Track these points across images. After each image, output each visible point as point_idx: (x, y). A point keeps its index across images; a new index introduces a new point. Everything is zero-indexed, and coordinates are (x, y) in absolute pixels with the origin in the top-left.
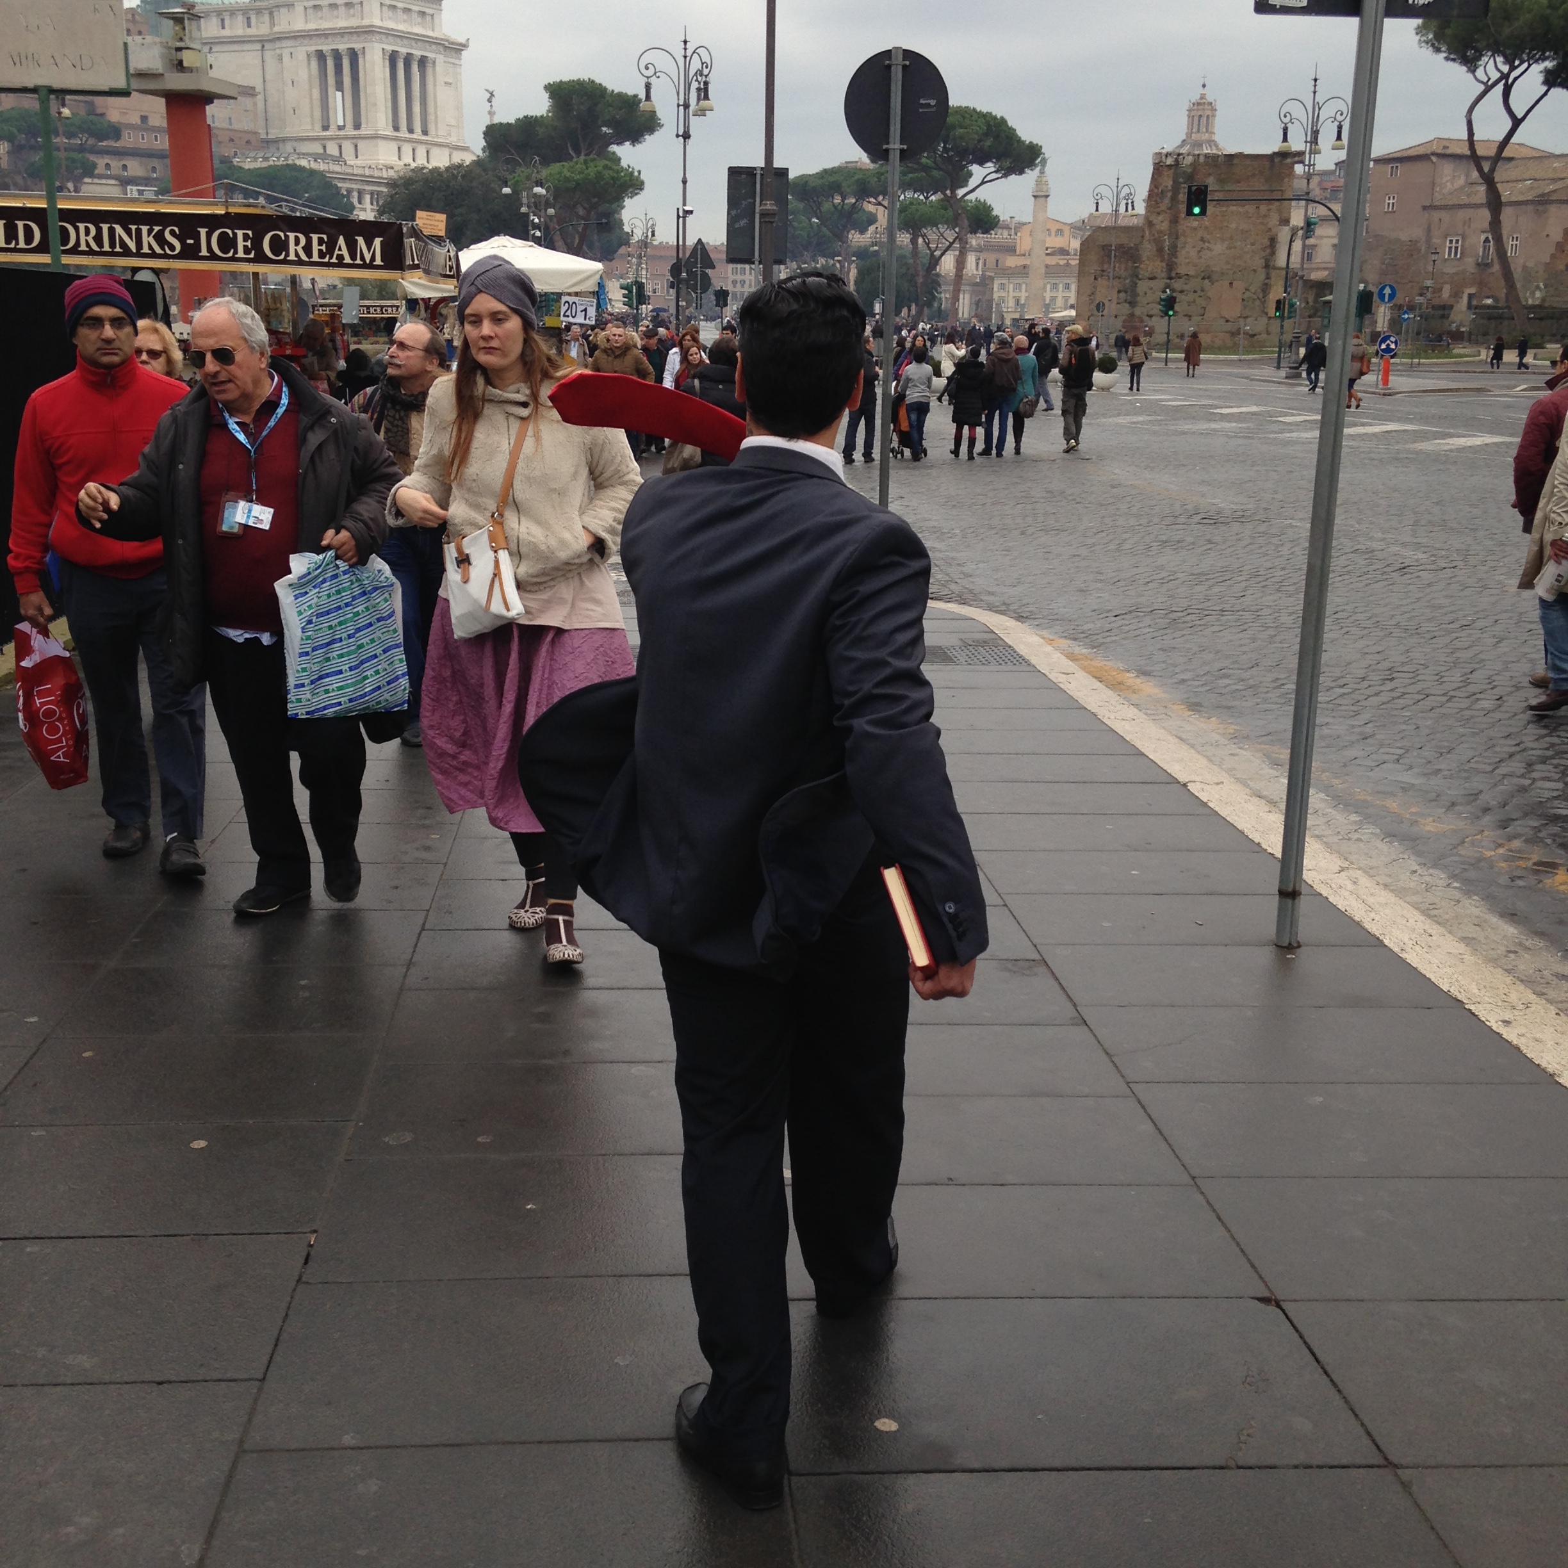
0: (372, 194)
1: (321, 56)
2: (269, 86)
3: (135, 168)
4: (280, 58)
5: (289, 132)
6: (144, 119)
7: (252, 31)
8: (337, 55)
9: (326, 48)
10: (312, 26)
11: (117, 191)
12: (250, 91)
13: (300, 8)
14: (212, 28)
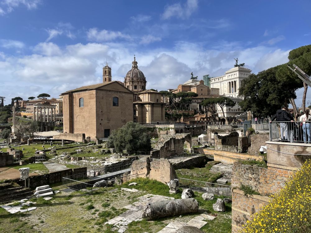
0: (238, 102)
1: (230, 83)
2: (222, 88)
3: (199, 101)
4: (223, 84)
5: (225, 94)
6: (202, 94)
7: (219, 81)
8: (232, 82)
9: (231, 81)
10: (228, 78)
11: (197, 104)
12: (218, 89)
13: (227, 76)
14: (213, 81)
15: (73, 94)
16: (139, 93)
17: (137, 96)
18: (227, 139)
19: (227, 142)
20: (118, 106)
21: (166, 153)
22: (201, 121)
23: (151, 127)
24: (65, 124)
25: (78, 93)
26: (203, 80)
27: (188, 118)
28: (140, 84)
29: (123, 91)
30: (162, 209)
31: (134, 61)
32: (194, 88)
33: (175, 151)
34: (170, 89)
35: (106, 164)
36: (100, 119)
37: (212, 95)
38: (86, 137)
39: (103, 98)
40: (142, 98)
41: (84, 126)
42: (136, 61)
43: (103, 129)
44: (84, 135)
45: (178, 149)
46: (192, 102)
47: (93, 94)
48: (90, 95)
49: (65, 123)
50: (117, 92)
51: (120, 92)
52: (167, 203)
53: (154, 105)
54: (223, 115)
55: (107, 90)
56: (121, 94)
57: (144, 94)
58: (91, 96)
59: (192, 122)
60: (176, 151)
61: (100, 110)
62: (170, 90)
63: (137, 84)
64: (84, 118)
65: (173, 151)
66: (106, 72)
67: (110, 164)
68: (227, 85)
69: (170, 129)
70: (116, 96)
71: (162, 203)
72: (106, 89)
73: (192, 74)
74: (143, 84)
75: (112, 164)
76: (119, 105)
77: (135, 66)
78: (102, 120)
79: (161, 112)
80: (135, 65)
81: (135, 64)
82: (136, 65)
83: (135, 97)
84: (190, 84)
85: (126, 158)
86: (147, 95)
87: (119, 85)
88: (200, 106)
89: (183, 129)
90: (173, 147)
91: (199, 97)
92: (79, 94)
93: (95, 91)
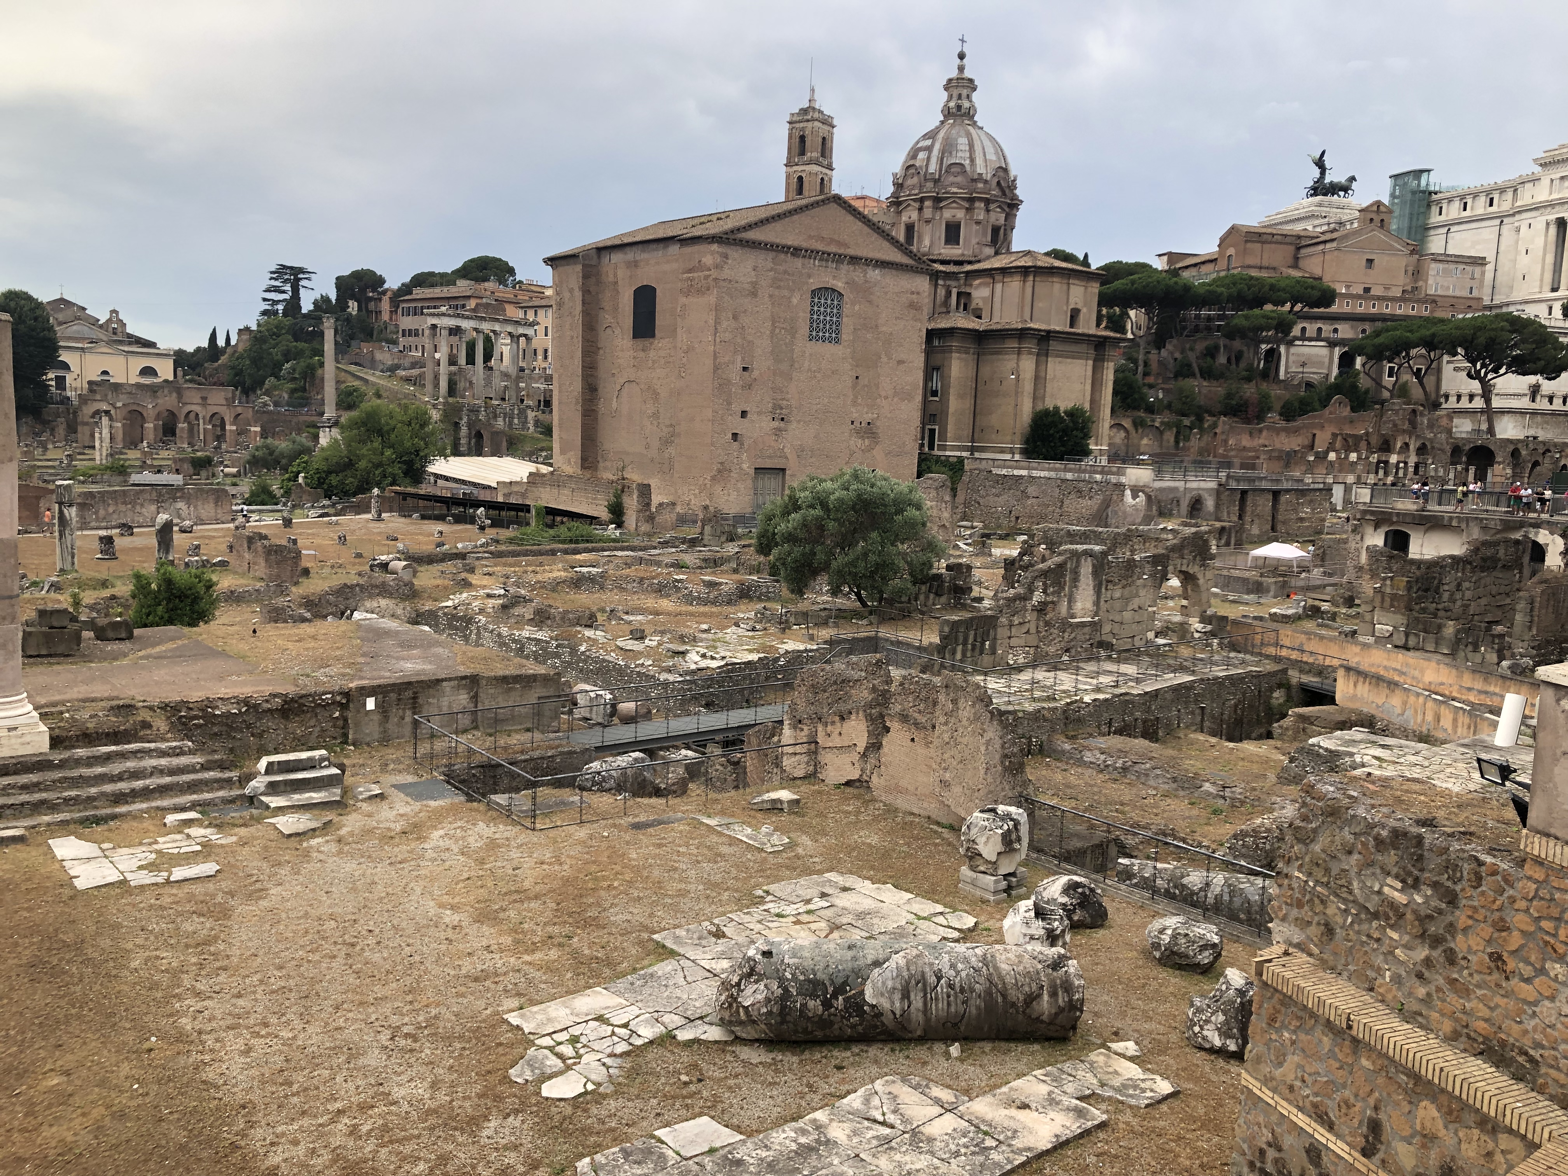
1: (1562, 223)
2: (1502, 255)
4: (1518, 230)
5: (1516, 296)
6: (1367, 290)
7: (1493, 209)
10: (1555, 196)
11: (1325, 352)
12: (1480, 262)
13: (1545, 182)
14: (1453, 211)
15: (605, 260)
16: (969, 268)
17: (953, 283)
18: (1450, 579)
19: (1446, 596)
20: (838, 341)
21: (1038, 632)
22: (1332, 456)
23: (1016, 472)
24: (560, 426)
25: (630, 255)
26: (1386, 201)
27: (1260, 431)
28: (980, 215)
29: (871, 255)
30: (840, 990)
31: (954, 74)
32: (1321, 247)
33: (1095, 626)
34: (1170, 254)
35: (693, 660)
36: (737, 408)
37: (1433, 301)
38: (657, 499)
39: (754, 294)
40: (984, 299)
41: (655, 444)
42: (967, 74)
43: (747, 467)
44: (645, 491)
45: (1117, 618)
46: (1296, 331)
47: (700, 267)
48: (690, 271)
49: (560, 419)
50: (839, 258)
51: (854, 260)
52: (877, 964)
53: (1054, 345)
54: (1484, 427)
55: (784, 249)
56: (857, 274)
57: (998, 277)
58: (691, 280)
59: (1279, 458)
60: (1106, 628)
61: (739, 358)
62: (1172, 257)
63: (960, 214)
64: (656, 395)
65: (1083, 625)
66: (802, 139)
67: (714, 664)
68: (1540, 241)
69: (1128, 492)
70: (832, 283)
71: (850, 954)
72: (778, 241)
73: (1320, 163)
74: (998, 217)
75: (722, 663)
76: (845, 336)
77: (959, 107)
78: (744, 414)
79: (1088, 387)
80: (960, 97)
81: (965, 92)
82: (968, 97)
83: (941, 292)
84: (1298, 227)
85: (812, 638)
86: (1015, 284)
87: (850, 218)
88: (1346, 361)
89: (1206, 495)
90: (1090, 606)
91: (1347, 309)
92: (635, 264)
93: (715, 247)
